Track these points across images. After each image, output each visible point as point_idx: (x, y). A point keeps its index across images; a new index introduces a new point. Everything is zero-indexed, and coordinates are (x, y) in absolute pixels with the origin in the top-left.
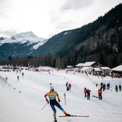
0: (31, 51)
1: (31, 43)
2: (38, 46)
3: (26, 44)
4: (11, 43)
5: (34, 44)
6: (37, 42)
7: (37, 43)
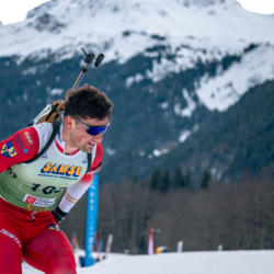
0: (185, 123)
1: (185, 61)
2: (242, 88)
3: (140, 63)
4: (29, 62)
5: (208, 69)
6: (236, 48)
7: (229, 61)
